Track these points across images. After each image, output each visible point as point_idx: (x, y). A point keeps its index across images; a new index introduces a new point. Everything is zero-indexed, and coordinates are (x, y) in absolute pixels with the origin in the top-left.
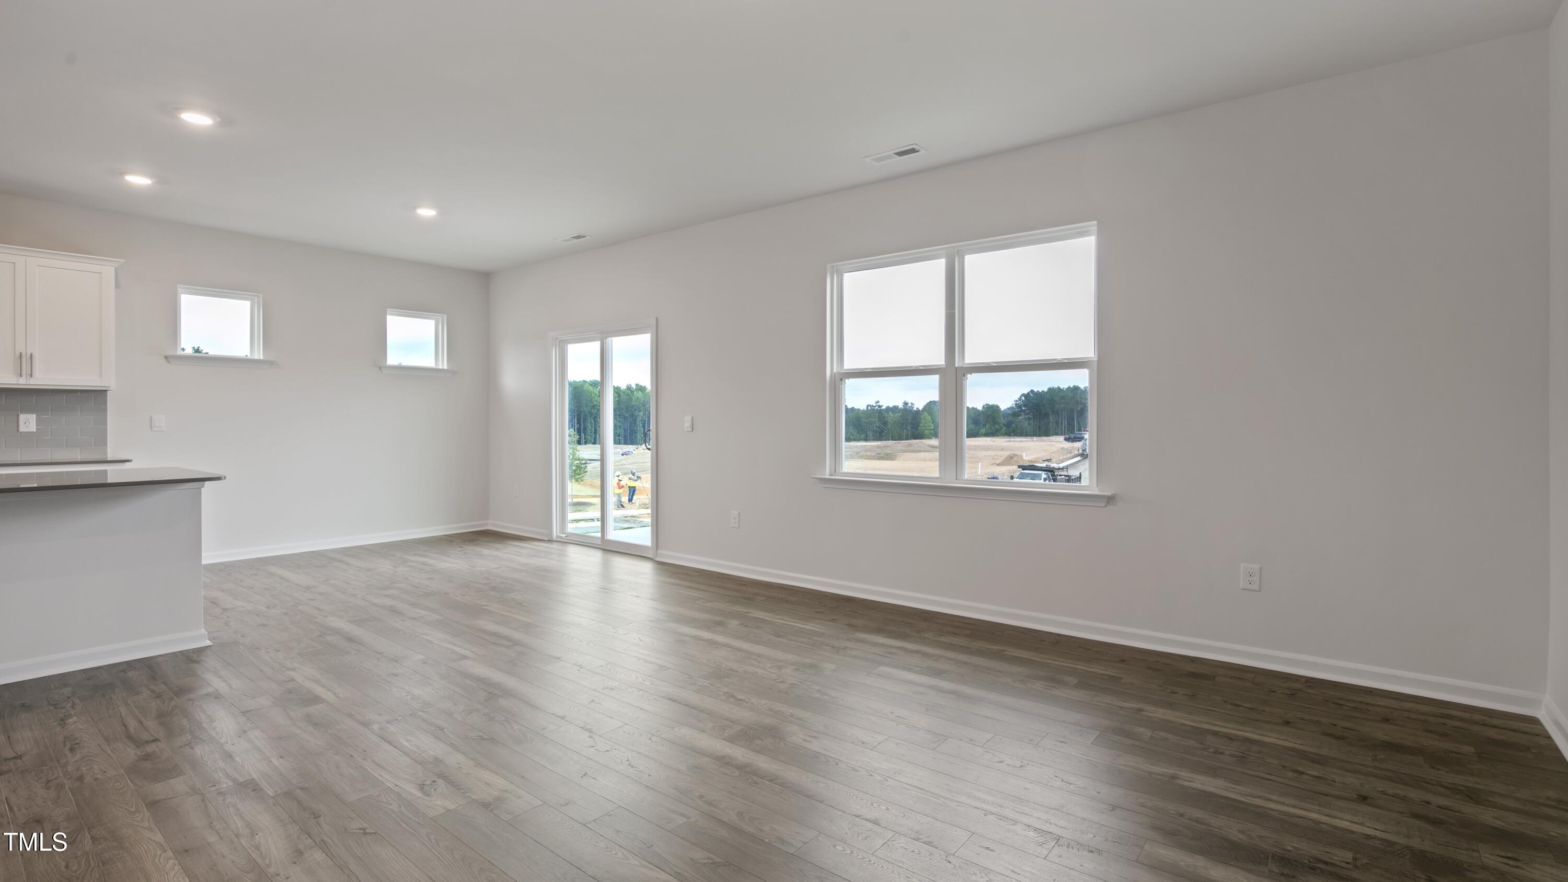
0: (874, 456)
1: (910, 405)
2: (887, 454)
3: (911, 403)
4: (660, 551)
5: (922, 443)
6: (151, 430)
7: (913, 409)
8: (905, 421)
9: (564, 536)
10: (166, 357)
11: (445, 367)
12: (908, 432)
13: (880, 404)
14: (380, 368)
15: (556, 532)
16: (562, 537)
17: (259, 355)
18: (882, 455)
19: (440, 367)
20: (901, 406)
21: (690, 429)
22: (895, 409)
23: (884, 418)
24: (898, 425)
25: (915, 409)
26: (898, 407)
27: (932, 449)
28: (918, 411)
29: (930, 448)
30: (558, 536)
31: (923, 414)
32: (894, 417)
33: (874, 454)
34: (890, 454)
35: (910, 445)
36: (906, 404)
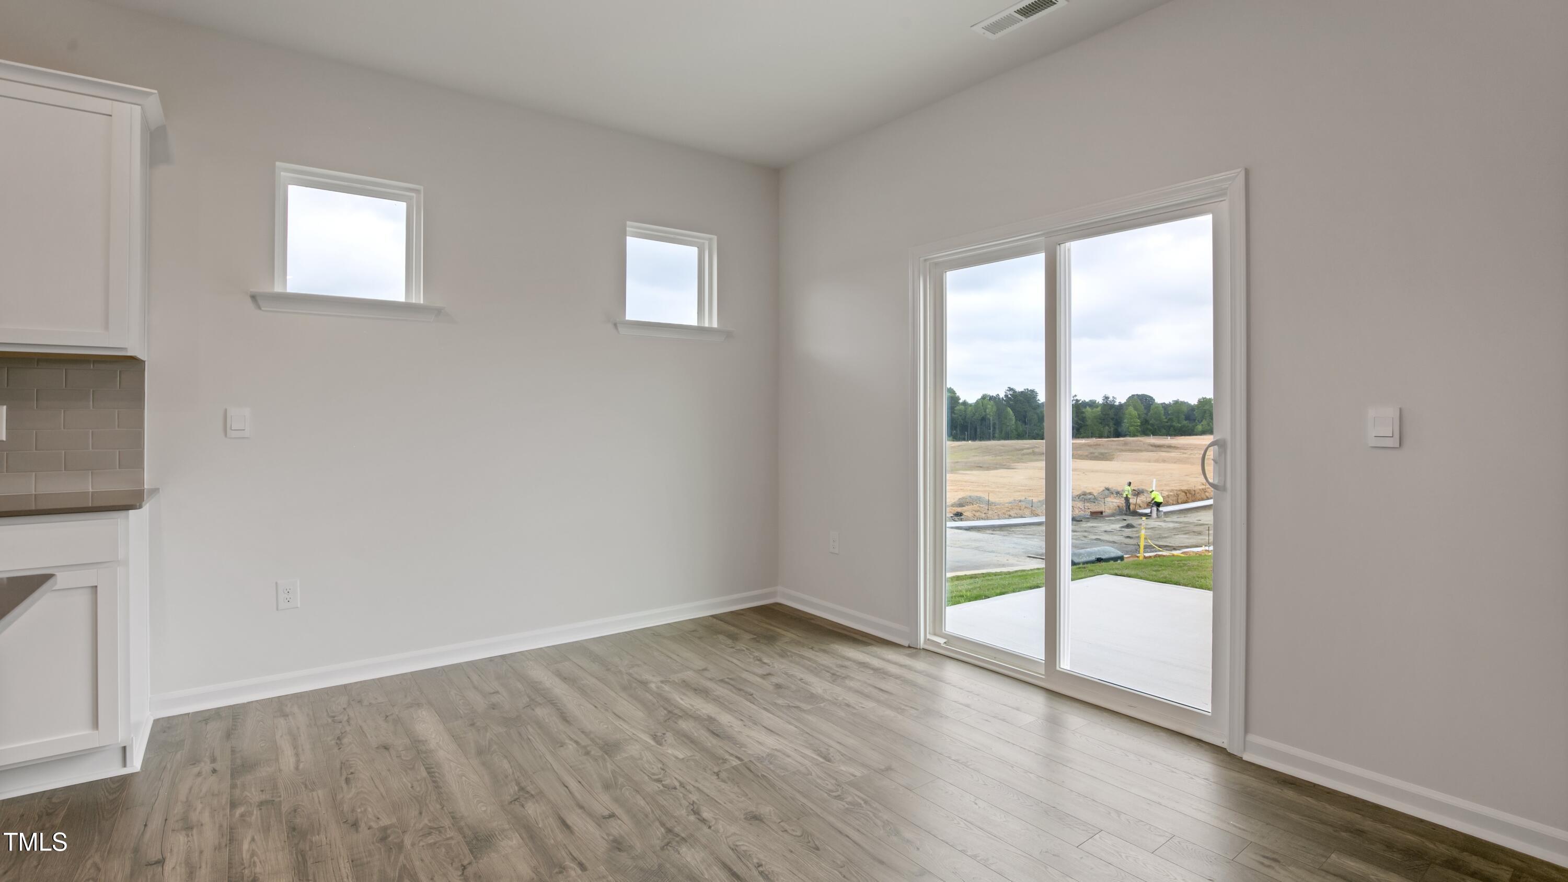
0: (1087, 456)
1: (1111, 399)
2: (1102, 454)
3: (1113, 397)
4: (1252, 738)
5: (1141, 441)
6: (226, 435)
7: (1115, 404)
8: (1107, 416)
9: (941, 641)
10: (254, 297)
11: (715, 325)
12: (1110, 428)
13: (1078, 398)
14: (615, 325)
15: (924, 635)
16: (938, 644)
17: (419, 299)
18: (1096, 454)
19: (707, 325)
20: (1100, 400)
21: (1394, 442)
22: (1092, 404)
23: (1083, 413)
24: (1097, 421)
25: (1117, 403)
26: (1096, 401)
27: (1155, 448)
28: (1121, 405)
29: (1151, 448)
30: (927, 640)
31: (1127, 409)
32: (1092, 412)
33: (1086, 454)
34: (1106, 453)
35: (1126, 444)
36: (1107, 398)
